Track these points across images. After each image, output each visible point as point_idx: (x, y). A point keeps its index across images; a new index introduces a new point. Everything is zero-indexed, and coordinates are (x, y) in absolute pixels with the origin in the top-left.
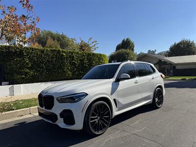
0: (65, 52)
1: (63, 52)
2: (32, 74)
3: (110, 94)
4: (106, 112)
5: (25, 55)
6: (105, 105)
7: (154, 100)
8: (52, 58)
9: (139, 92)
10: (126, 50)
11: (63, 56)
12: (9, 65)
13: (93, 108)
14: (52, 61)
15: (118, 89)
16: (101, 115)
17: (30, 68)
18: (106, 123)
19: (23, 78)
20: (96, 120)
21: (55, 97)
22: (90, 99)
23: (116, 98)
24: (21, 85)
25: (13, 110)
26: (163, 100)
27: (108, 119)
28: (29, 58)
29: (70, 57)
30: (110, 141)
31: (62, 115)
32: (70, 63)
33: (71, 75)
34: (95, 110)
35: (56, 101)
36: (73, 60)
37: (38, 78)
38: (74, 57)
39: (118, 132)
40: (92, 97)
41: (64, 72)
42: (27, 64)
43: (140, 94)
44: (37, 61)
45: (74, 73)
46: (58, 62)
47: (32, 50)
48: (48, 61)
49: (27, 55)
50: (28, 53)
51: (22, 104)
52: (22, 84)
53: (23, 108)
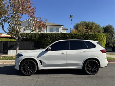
1: (67, 34)
4: (33, 65)
8: (61, 38)
15: (44, 55)
16: (30, 67)
29: (71, 37)
40: (24, 57)
42: (49, 41)
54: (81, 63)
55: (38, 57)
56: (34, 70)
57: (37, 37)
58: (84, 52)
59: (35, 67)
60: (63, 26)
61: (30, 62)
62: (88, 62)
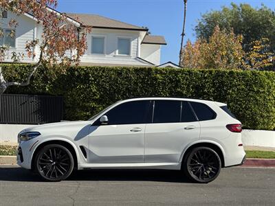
0: (161, 73)
3: (73, 139)
4: (64, 158)
5: (92, 80)
8: (136, 83)
11: (156, 79)
12: (71, 95)
17: (99, 101)
22: (41, 139)
28: (98, 85)
29: (171, 81)
36: (177, 86)
38: (179, 81)
42: (94, 94)
44: (110, 90)
47: (103, 71)
49: (95, 80)
50: (96, 77)
54: (178, 154)
55: (76, 139)
56: (68, 168)
57: (51, 80)
58: (185, 128)
59: (69, 161)
60: (147, 30)
61: (58, 150)
62: (194, 153)
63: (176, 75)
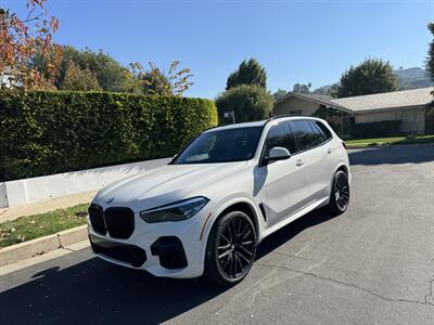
0: (120, 99)
1: (115, 97)
2: (47, 154)
3: (252, 193)
4: (246, 232)
5: (27, 111)
6: (244, 219)
7: (333, 196)
8: (91, 113)
9: (306, 184)
10: (249, 87)
11: (116, 107)
13: (221, 229)
14: (92, 122)
15: (266, 182)
16: (237, 241)
17: (42, 141)
18: (248, 257)
19: (26, 165)
20: (228, 252)
21: (136, 211)
22: (214, 209)
23: (264, 202)
24: (24, 180)
25: (19, 242)
26: (348, 195)
27: (250, 247)
28: (37, 117)
29: (133, 109)
30: (262, 293)
31: (155, 249)
32: (133, 124)
33: (137, 152)
34: (226, 233)
35: (138, 220)
36: (139, 115)
37: (63, 161)
38: (140, 109)
39: (273, 272)
40: (218, 206)
41: (121, 144)
42: (34, 131)
43: (307, 189)
44: (57, 124)
45: (143, 147)
46: (106, 122)
47: (43, 97)
48: (81, 120)
49: (32, 111)
50: (33, 105)
51: (36, 225)
52: (24, 178)
53: (41, 235)
55: (255, 194)
58: (328, 153)
59: (251, 236)
63: (137, 102)
